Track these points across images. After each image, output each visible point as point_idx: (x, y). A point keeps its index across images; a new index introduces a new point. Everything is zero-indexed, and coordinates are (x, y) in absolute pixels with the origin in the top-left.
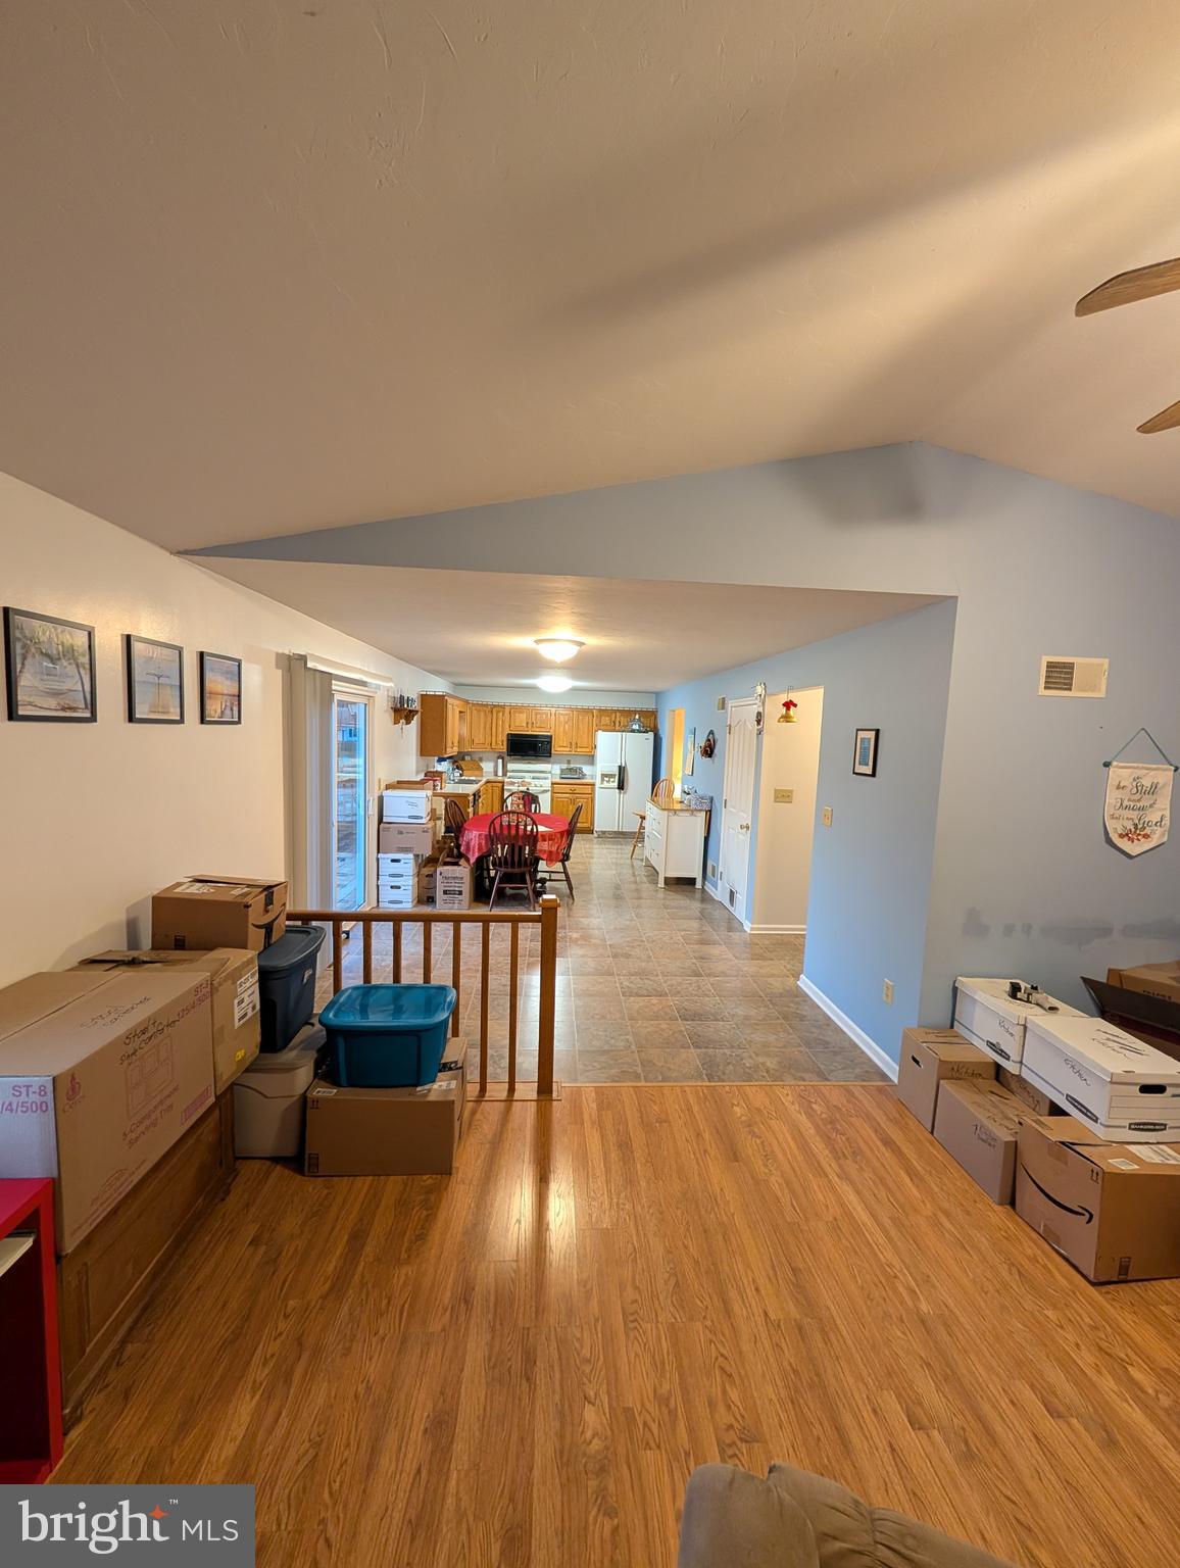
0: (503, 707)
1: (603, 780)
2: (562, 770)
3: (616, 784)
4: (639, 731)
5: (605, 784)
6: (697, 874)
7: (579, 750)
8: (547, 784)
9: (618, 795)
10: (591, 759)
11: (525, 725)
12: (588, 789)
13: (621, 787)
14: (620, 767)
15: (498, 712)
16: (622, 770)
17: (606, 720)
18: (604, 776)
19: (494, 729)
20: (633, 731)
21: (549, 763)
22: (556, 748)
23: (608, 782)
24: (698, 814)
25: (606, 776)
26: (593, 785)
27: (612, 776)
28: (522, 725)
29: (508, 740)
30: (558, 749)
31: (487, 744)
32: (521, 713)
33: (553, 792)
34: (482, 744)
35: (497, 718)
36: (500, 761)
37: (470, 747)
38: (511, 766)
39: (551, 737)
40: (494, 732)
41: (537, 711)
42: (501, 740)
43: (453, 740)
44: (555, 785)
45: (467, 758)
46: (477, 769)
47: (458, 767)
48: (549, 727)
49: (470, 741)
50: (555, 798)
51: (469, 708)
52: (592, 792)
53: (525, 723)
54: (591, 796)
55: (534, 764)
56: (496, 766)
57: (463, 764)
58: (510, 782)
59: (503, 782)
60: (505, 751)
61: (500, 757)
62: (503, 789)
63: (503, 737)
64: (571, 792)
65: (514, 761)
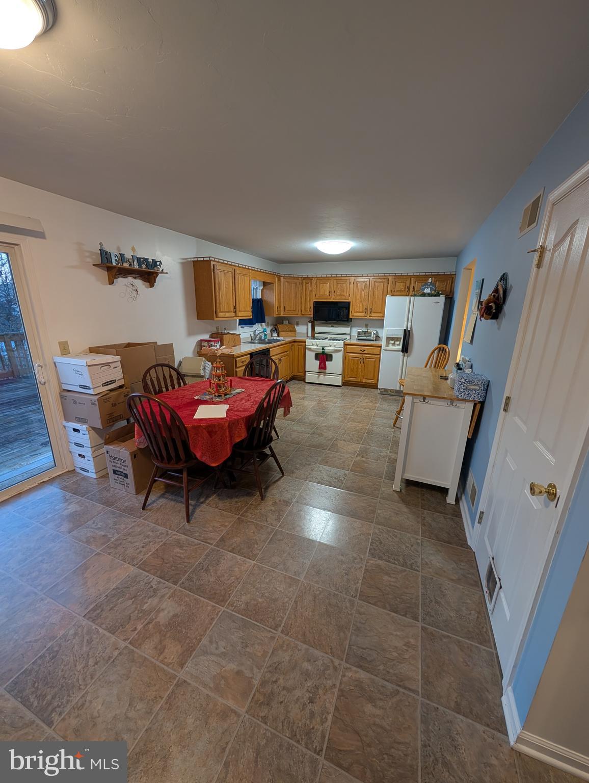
0: (311, 279)
1: (388, 344)
2: (359, 333)
3: (400, 347)
4: (430, 295)
5: (391, 347)
6: (450, 481)
7: (373, 315)
8: (339, 345)
9: (401, 357)
10: (380, 322)
12: (376, 350)
13: (405, 350)
14: (405, 330)
15: (307, 283)
16: (407, 334)
17: (398, 285)
18: (389, 339)
19: (303, 298)
20: (425, 295)
21: (347, 326)
22: (353, 314)
23: (394, 344)
24: (462, 405)
25: (392, 339)
26: (381, 347)
27: (398, 339)
28: (326, 293)
29: (314, 307)
30: (355, 314)
31: (297, 311)
32: (325, 283)
33: (346, 352)
34: (293, 310)
35: (306, 289)
36: (310, 325)
37: (282, 313)
38: (317, 329)
39: (349, 303)
40: (303, 301)
41: (338, 281)
42: (309, 307)
43: (234, 305)
44: (348, 346)
45: (286, 322)
46: (291, 331)
47: (276, 329)
48: (348, 294)
49: (282, 308)
50: (347, 358)
51: (279, 280)
52: (378, 353)
53: (328, 292)
54: (379, 356)
55: (336, 327)
56: (307, 329)
57: (280, 327)
58: (310, 343)
59: (305, 342)
60: (312, 316)
61: (310, 322)
62: (305, 348)
63: (310, 305)
64: (361, 352)
65: (319, 325)
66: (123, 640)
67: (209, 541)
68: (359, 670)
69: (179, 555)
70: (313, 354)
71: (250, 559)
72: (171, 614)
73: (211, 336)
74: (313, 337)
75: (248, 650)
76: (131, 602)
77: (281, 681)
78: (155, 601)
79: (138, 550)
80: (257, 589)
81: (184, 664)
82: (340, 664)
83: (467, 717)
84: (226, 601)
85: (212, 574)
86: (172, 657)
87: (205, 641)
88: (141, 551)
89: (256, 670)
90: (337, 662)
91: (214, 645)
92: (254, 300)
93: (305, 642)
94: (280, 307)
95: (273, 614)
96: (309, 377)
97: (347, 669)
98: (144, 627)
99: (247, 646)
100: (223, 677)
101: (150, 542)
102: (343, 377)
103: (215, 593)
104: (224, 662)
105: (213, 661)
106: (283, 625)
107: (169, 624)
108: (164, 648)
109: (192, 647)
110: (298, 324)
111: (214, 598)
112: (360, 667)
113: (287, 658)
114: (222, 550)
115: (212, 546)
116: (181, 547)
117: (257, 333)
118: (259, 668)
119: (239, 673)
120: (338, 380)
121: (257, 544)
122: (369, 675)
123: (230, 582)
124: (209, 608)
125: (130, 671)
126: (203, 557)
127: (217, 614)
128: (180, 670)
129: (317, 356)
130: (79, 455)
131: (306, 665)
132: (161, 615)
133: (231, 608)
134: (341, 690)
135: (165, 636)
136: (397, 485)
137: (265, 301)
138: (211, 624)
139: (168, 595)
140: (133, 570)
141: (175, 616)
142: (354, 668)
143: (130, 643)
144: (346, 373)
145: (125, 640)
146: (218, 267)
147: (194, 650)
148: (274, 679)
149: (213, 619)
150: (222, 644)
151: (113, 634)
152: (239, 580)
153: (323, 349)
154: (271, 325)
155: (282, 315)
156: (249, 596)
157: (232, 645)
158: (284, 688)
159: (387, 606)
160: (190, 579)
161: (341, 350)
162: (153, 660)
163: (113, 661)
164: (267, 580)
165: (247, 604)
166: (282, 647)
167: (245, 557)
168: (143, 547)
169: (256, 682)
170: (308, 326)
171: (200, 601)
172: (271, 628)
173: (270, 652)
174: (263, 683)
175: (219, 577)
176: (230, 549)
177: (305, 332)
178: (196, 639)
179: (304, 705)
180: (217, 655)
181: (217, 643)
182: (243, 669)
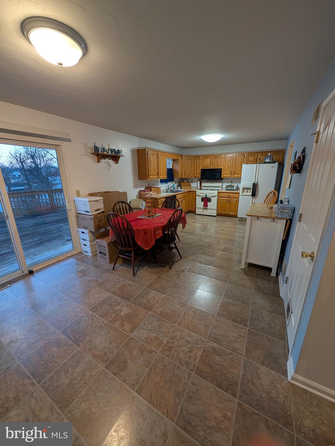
0: (199, 156)
1: (243, 191)
2: (227, 186)
3: (251, 194)
4: (269, 163)
5: (245, 193)
6: (273, 264)
7: (235, 175)
8: (215, 193)
9: (251, 199)
10: (239, 180)
11: (209, 164)
12: (237, 195)
13: (254, 195)
14: (254, 184)
15: (197, 159)
16: (255, 186)
17: (251, 158)
18: (244, 189)
19: (195, 168)
20: (265, 163)
21: (220, 182)
22: (224, 175)
23: (247, 192)
25: (246, 189)
26: (239, 193)
27: (249, 189)
28: (208, 164)
29: (201, 172)
30: (225, 175)
31: (192, 174)
32: (208, 158)
33: (219, 197)
34: (190, 174)
35: (197, 162)
36: (199, 182)
37: (183, 176)
38: (203, 184)
39: (221, 169)
40: (195, 169)
41: (215, 157)
42: (198, 172)
43: (158, 172)
44: (220, 194)
45: (185, 181)
46: (188, 186)
47: (180, 185)
48: (220, 164)
49: (183, 173)
50: (220, 200)
51: (182, 158)
52: (238, 197)
53: (209, 163)
54: (238, 199)
55: (214, 183)
56: (197, 184)
57: (182, 184)
58: (198, 192)
59: (196, 192)
60: (200, 177)
61: (199, 180)
62: (196, 195)
63: (199, 171)
64: (228, 197)
65: (204, 182)
66: (106, 320)
67: (143, 285)
68: (214, 343)
69: (130, 290)
70: (200, 198)
71: (163, 294)
72: (127, 313)
73: (146, 189)
74: (201, 189)
75: (161, 329)
76: (109, 306)
77: (176, 343)
78: (119, 307)
79: (111, 287)
80: (166, 306)
81: (133, 331)
82: (204, 340)
83: (267, 367)
84: (152, 310)
85: (145, 299)
86: (127, 329)
87: (142, 324)
88: (113, 287)
89: (164, 337)
91: (146, 326)
92: (168, 169)
93: (188, 329)
94: (182, 173)
95: (173, 317)
96: (198, 211)
97: (208, 342)
98: (115, 316)
99: (161, 328)
100: (150, 338)
101: (117, 284)
102: (217, 211)
103: (147, 306)
104: (150, 333)
105: (145, 332)
106: (178, 322)
107: (126, 316)
108: (124, 325)
109: (136, 326)
110: (192, 182)
111: (146, 308)
112: (215, 342)
113: (179, 335)
114: (150, 289)
115: (145, 287)
116: (131, 287)
117: (170, 187)
118: (166, 337)
119: (157, 338)
120: (214, 213)
121: (167, 288)
122: (219, 346)
123: (153, 302)
124: (144, 312)
126: (141, 291)
127: (147, 315)
128: (131, 333)
129: (203, 199)
130: (84, 244)
131: (188, 338)
132: (122, 312)
133: (154, 313)
134: (204, 350)
135: (124, 320)
136: (243, 266)
137: (174, 170)
138: (144, 318)
139: (125, 305)
140: (109, 294)
141: (129, 313)
142: (211, 342)
143: (109, 322)
144: (219, 209)
145: (107, 320)
146: (150, 152)
147: (137, 327)
148: (173, 342)
149: (145, 316)
150: (149, 326)
151: (102, 317)
152: (158, 302)
153: (206, 195)
154: (177, 183)
155: (183, 177)
156: (162, 309)
157: (154, 327)
158: (177, 346)
160: (135, 300)
161: (216, 196)
162: (119, 329)
163: (103, 327)
164: (171, 303)
165: (161, 312)
166: (177, 330)
167: (160, 293)
168: (113, 285)
169: (165, 342)
170: (198, 183)
171: (140, 309)
172: (172, 322)
173: (172, 331)
174: (168, 343)
175: (148, 300)
176: (154, 289)
177: (196, 186)
178: (138, 323)
179: (186, 353)
180: (147, 330)
181: (147, 326)
182: (159, 336)
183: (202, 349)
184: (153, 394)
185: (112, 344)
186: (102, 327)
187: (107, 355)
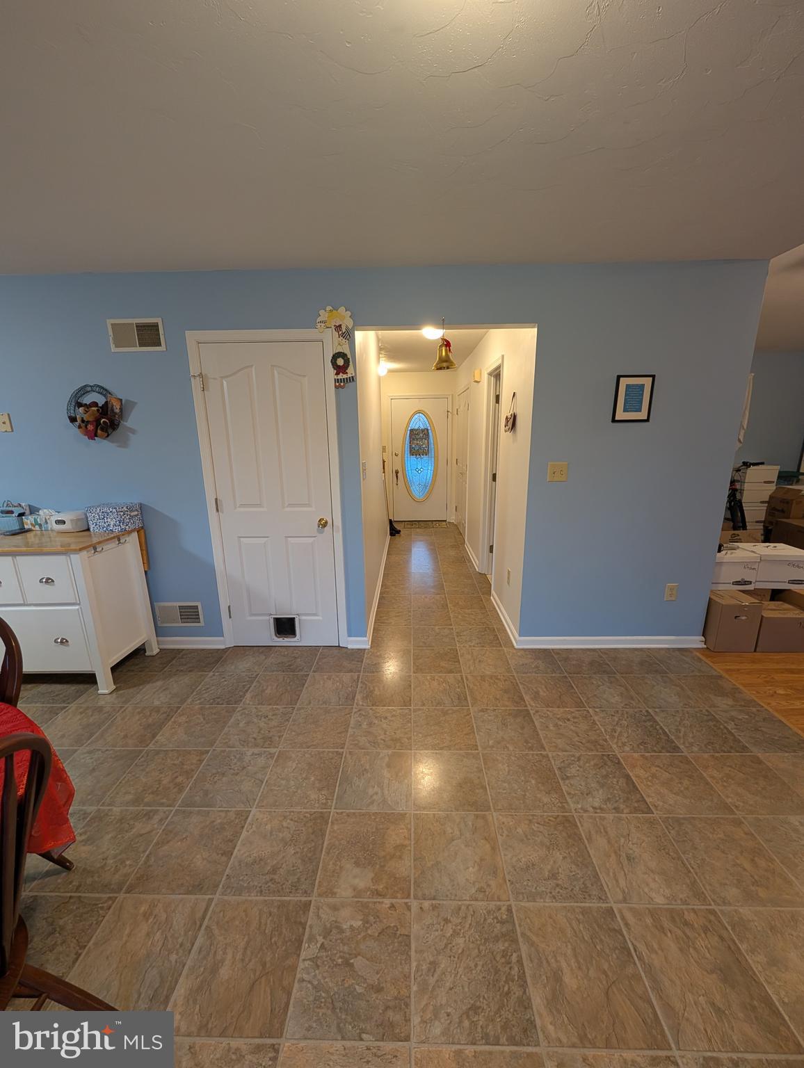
66: (410, 910)
72: (357, 871)
75: (368, 767)
77: (382, 737)
81: (401, 814)
82: (356, 708)
84: (321, 813)
86: (401, 831)
87: (374, 809)
89: (381, 755)
90: (354, 710)
91: (375, 797)
93: (347, 731)
95: (327, 761)
97: (357, 705)
98: (384, 896)
99: (365, 769)
100: (397, 776)
104: (385, 781)
105: (388, 790)
106: (336, 750)
108: (396, 847)
109: (384, 818)
113: (364, 738)
118: (379, 753)
119: (389, 766)
125: (432, 865)
128: (408, 815)
131: (365, 726)
133: (330, 803)
134: (373, 705)
135: (384, 857)
138: (354, 813)
141: (357, 864)
142: (356, 701)
143: (408, 896)
145: (409, 908)
147: (386, 813)
148: (382, 741)
149: (348, 815)
150: (371, 791)
151: (408, 936)
157: (369, 782)
158: (385, 734)
159: (299, 689)
162: (412, 849)
163: (434, 899)
166: (356, 745)
169: (390, 752)
172: (342, 758)
173: (363, 750)
174: (388, 747)
178: (375, 819)
179: (390, 721)
180: (382, 789)
181: (371, 796)
182: (384, 765)
183: (374, 708)
184: (464, 732)
185: (451, 833)
186: (434, 902)
187: (473, 825)
